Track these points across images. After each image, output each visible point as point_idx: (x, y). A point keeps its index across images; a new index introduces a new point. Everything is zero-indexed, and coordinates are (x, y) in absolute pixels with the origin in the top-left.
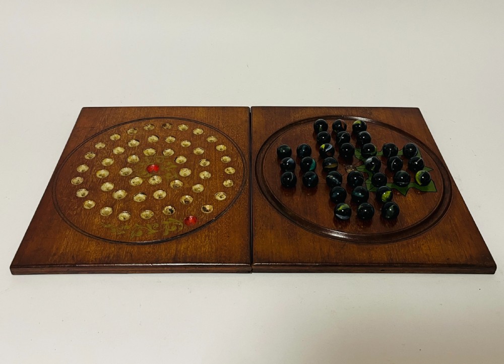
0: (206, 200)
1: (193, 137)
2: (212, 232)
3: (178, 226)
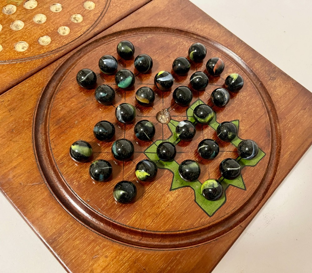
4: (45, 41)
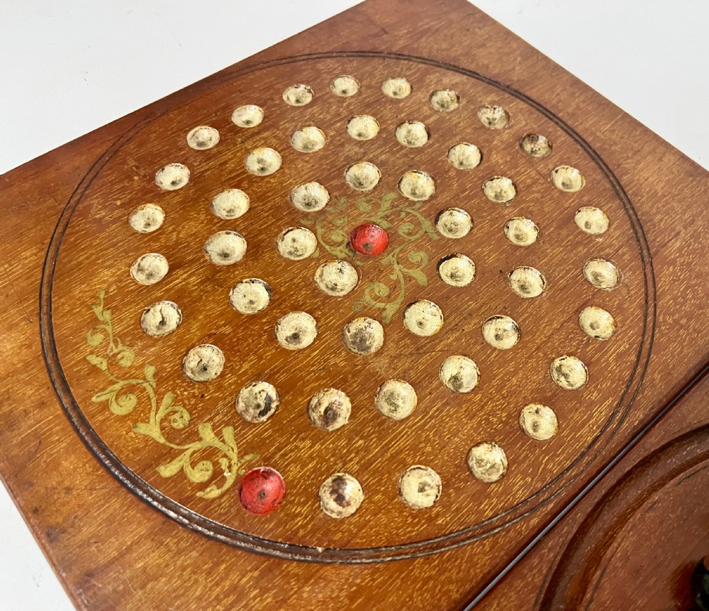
0: (370, 463)
1: (559, 227)
2: (264, 591)
3: (217, 477)
4: (483, 457)
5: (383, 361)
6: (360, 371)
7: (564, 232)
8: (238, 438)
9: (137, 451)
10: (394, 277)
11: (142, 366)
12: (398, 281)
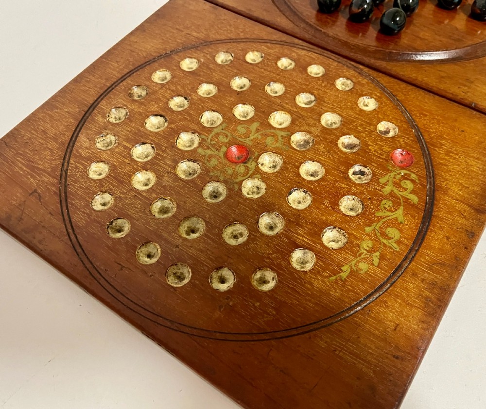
0: (367, 123)
3: (405, 177)
5: (313, 129)
6: (323, 137)
7: (202, 74)
8: (382, 176)
9: (413, 217)
10: (260, 137)
11: (368, 234)
12: (262, 135)
